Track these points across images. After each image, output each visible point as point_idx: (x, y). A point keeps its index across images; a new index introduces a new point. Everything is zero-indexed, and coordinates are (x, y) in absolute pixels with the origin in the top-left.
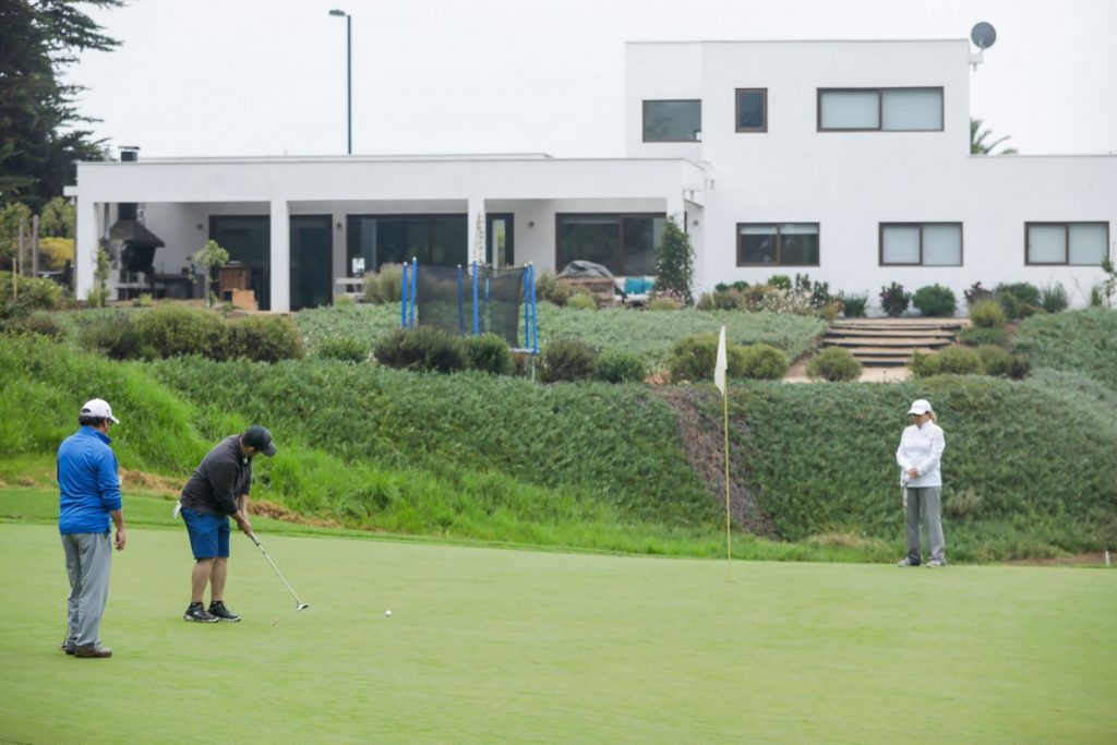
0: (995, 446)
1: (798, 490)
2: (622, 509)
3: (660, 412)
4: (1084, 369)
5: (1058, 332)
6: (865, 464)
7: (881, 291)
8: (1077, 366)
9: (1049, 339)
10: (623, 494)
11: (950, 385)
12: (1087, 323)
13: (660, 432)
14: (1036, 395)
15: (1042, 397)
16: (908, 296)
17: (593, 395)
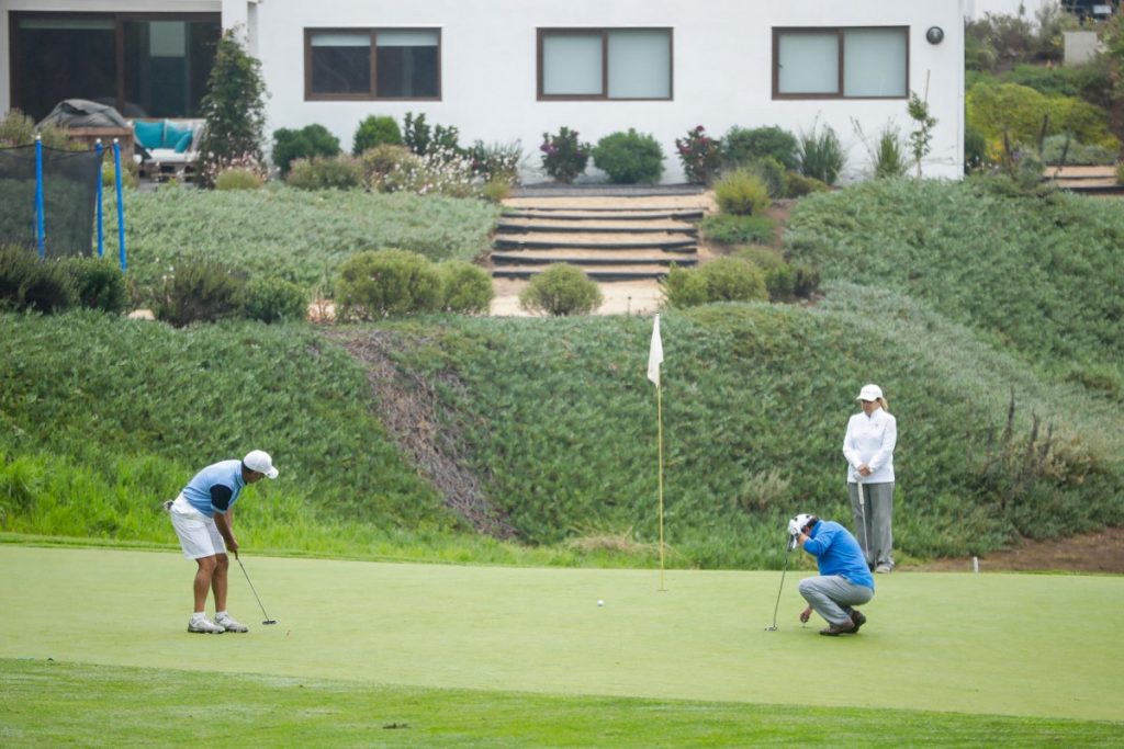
0: (800, 408)
1: (543, 475)
2: (315, 504)
3: (343, 366)
4: (894, 279)
5: (851, 220)
6: (625, 436)
7: (541, 141)
8: (884, 274)
9: (839, 233)
10: (313, 484)
11: (731, 319)
12: (891, 205)
13: (347, 394)
14: (849, 331)
15: (859, 335)
16: (587, 150)
17: (248, 342)
